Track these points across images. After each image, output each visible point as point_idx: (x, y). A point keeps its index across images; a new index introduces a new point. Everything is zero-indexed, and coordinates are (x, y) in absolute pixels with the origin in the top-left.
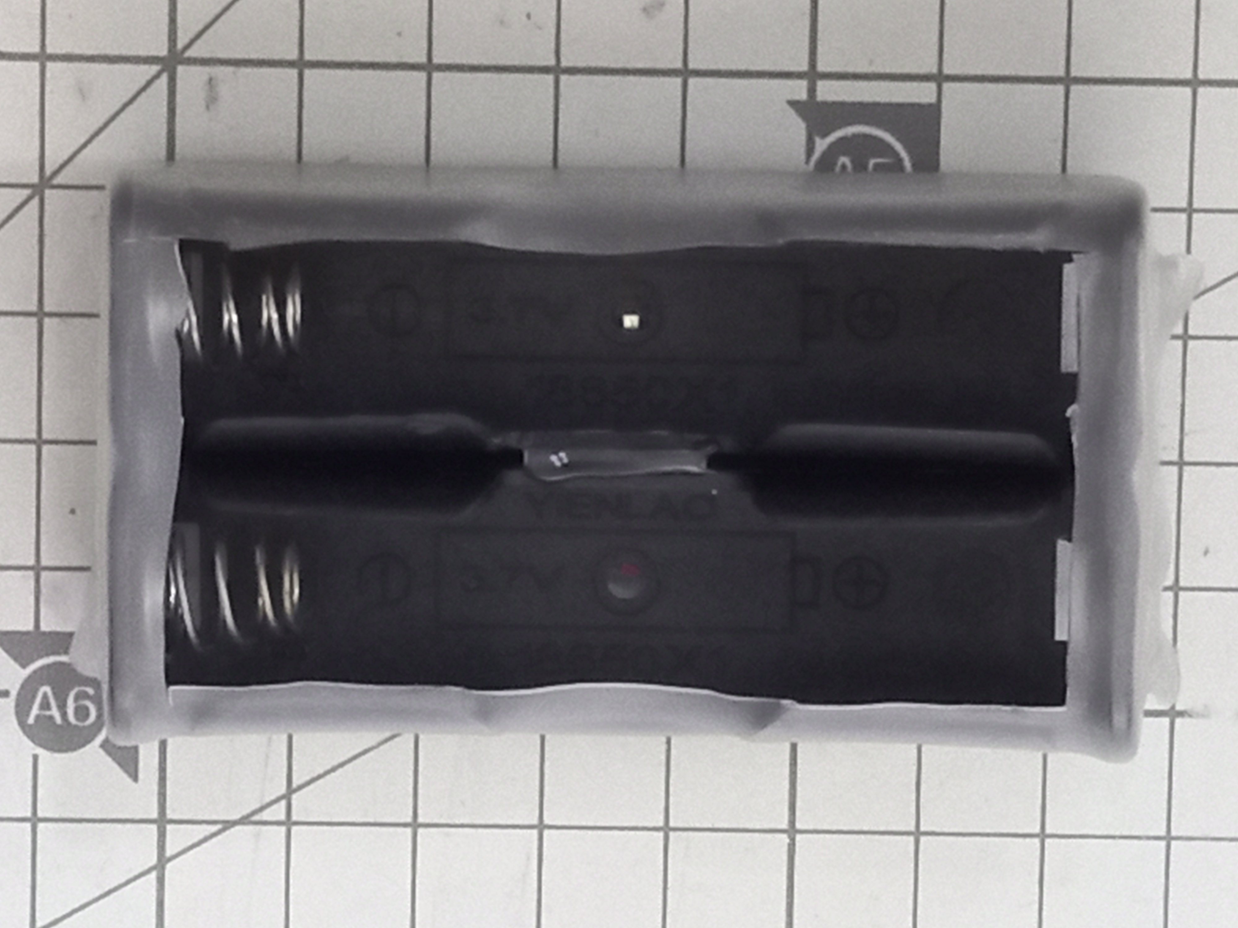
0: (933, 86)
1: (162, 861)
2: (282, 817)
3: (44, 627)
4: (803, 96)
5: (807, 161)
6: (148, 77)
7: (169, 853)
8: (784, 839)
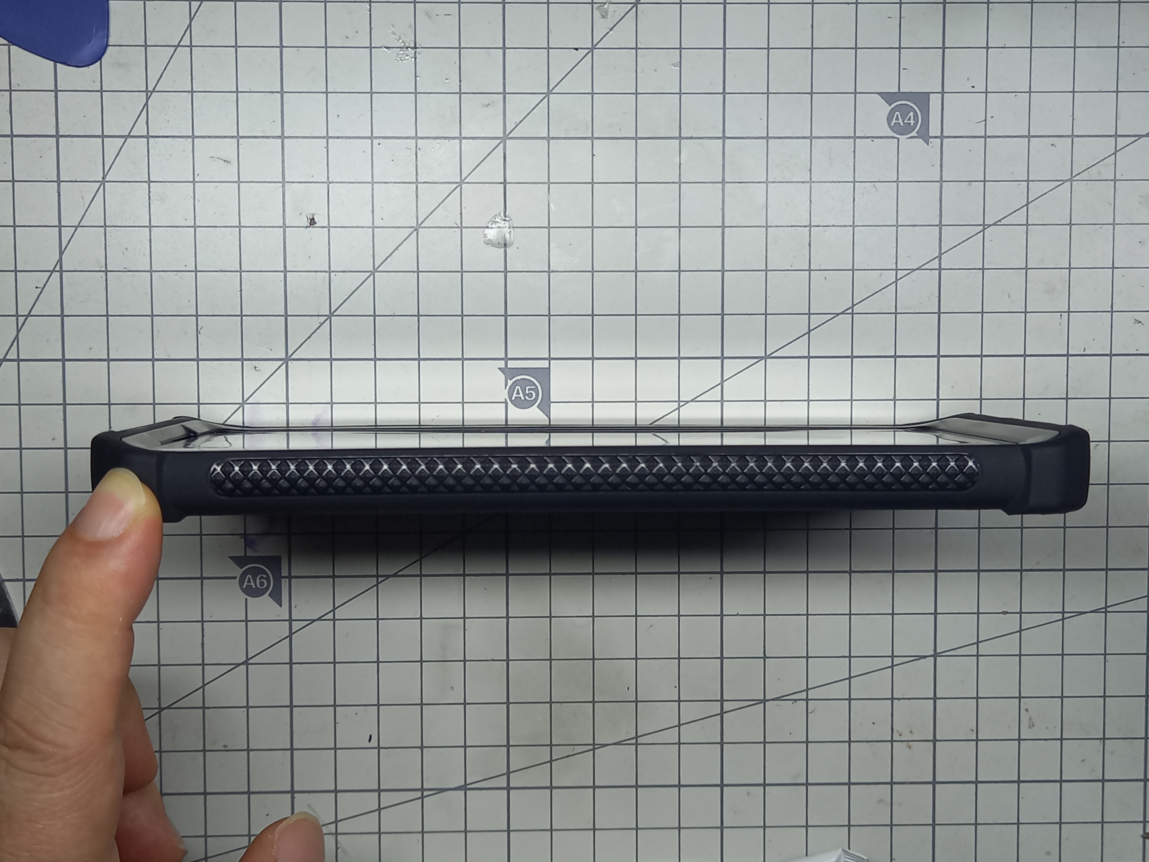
0: (547, 362)
1: (291, 634)
2: (332, 618)
3: (248, 555)
4: (503, 366)
5: (506, 388)
6: (279, 365)
7: (293, 631)
8: (505, 620)
